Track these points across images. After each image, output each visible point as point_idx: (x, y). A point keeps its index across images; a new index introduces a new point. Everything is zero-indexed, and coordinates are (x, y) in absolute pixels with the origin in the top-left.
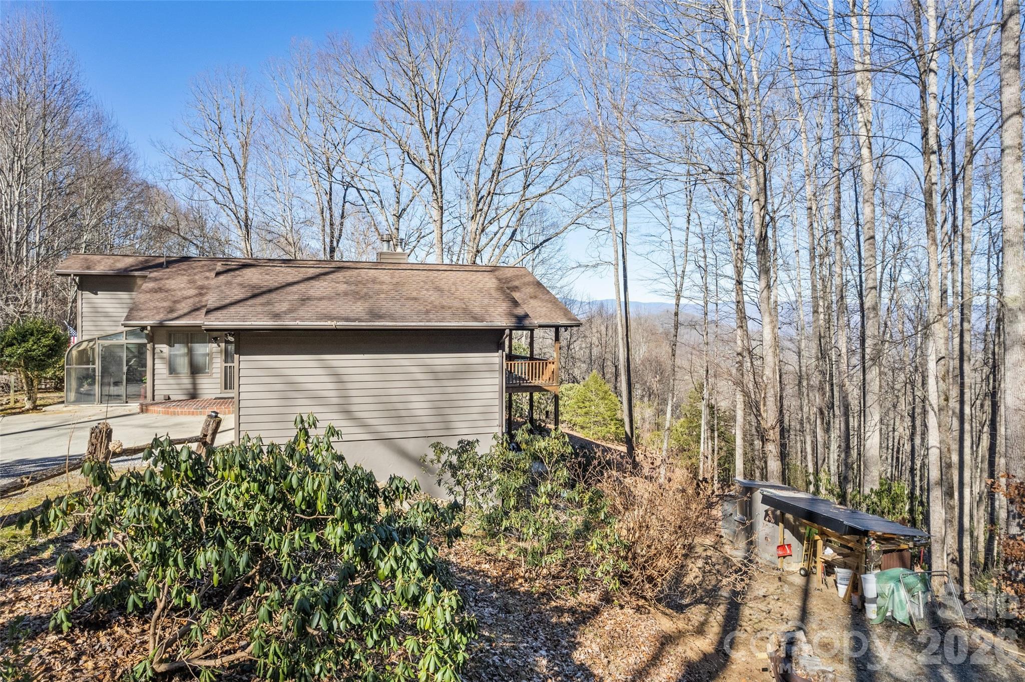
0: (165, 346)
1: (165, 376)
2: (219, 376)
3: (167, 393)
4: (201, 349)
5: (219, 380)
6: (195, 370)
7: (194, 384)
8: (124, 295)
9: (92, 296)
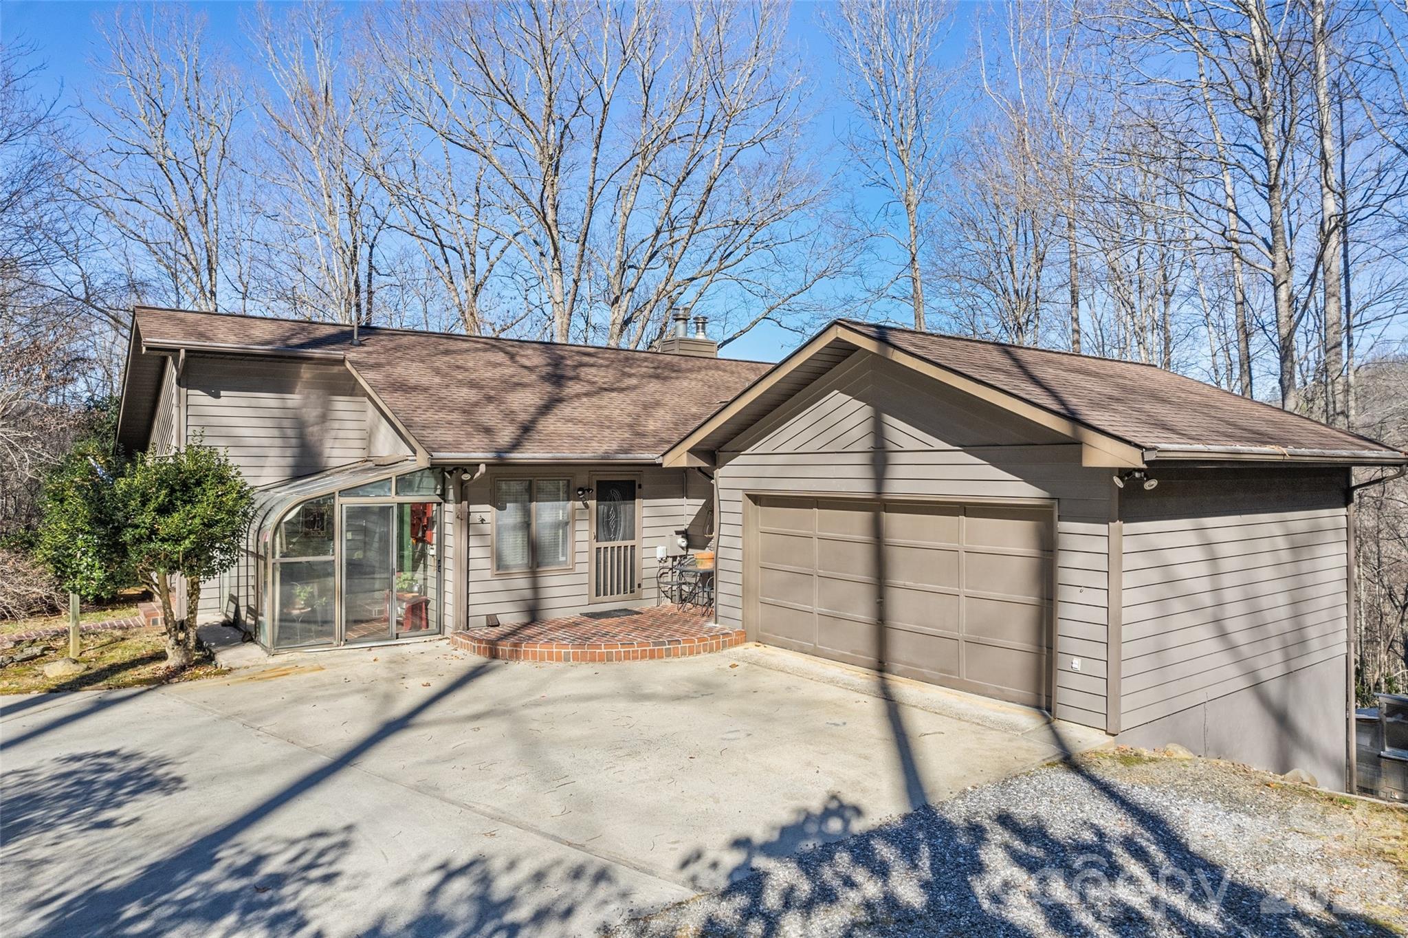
0: (488, 507)
1: (488, 575)
2: (585, 568)
3: (491, 610)
4: (548, 513)
5: (585, 578)
6: (536, 555)
7: (535, 588)
8: (268, 400)
9: (209, 400)
